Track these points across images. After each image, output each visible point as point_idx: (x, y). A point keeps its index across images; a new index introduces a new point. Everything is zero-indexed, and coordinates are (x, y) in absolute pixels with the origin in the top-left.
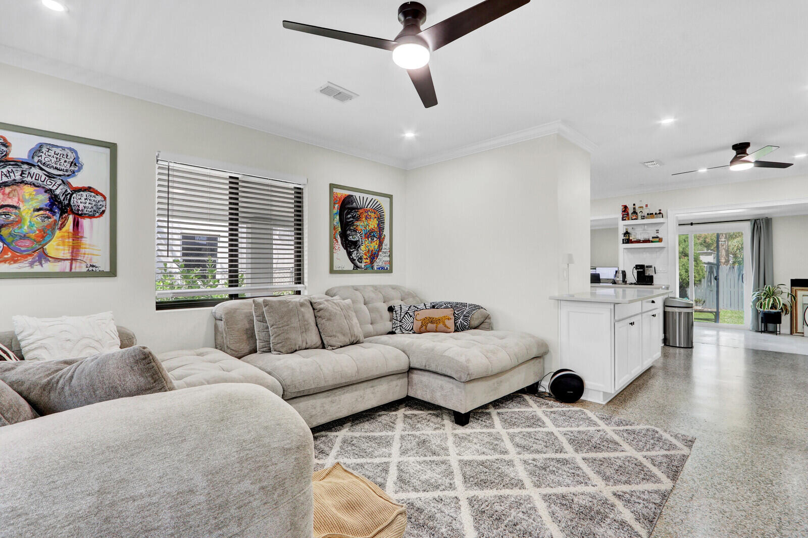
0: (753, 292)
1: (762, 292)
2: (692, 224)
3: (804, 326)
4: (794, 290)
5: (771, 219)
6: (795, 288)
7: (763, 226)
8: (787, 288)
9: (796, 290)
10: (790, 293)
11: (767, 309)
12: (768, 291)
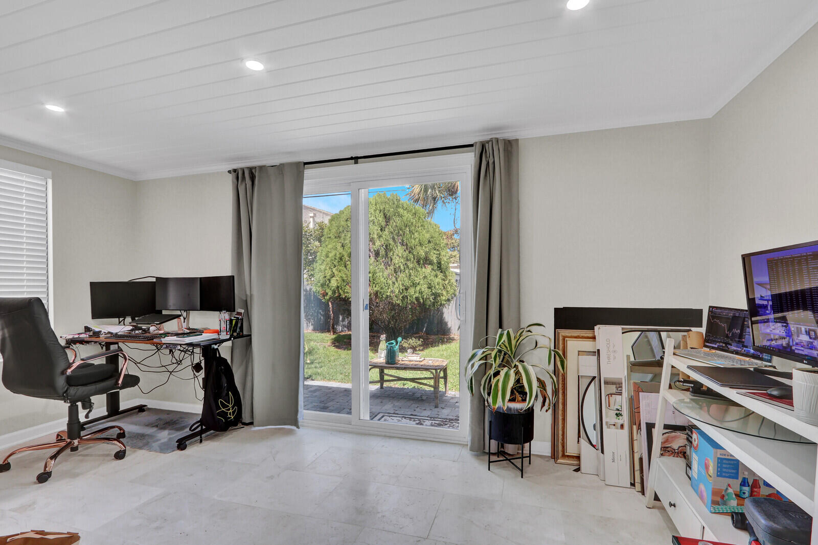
0: (473, 349)
1: (493, 350)
2: (356, 159)
3: (581, 439)
4: (561, 338)
5: (517, 140)
6: (563, 332)
7: (499, 160)
8: (546, 333)
9: (564, 338)
10: (552, 348)
11: (502, 403)
12: (507, 344)
